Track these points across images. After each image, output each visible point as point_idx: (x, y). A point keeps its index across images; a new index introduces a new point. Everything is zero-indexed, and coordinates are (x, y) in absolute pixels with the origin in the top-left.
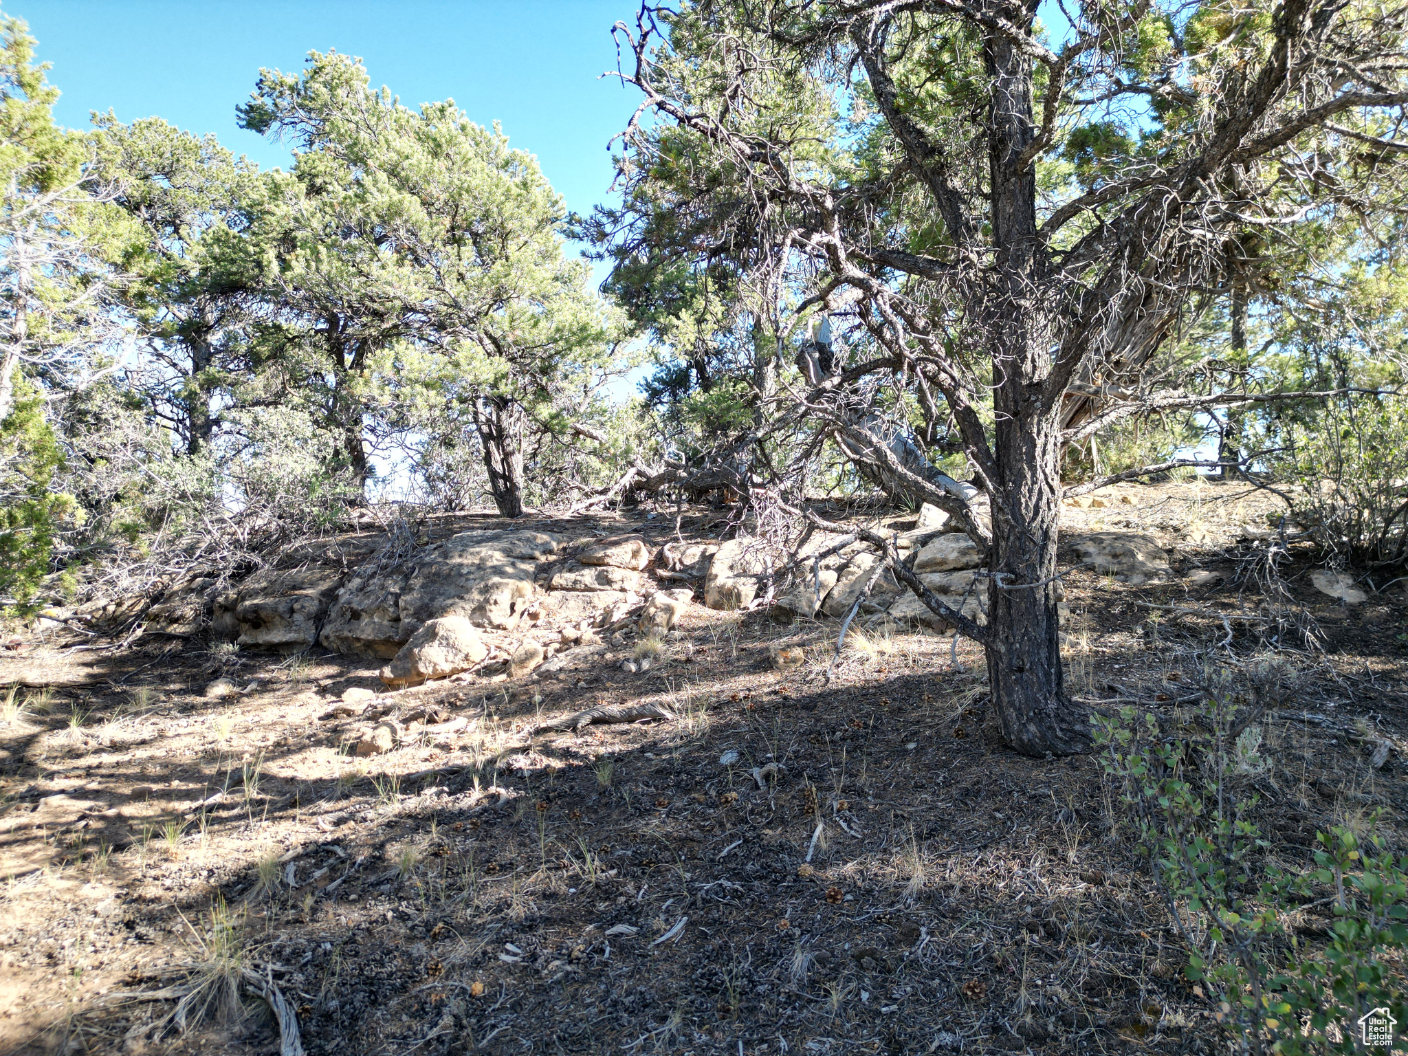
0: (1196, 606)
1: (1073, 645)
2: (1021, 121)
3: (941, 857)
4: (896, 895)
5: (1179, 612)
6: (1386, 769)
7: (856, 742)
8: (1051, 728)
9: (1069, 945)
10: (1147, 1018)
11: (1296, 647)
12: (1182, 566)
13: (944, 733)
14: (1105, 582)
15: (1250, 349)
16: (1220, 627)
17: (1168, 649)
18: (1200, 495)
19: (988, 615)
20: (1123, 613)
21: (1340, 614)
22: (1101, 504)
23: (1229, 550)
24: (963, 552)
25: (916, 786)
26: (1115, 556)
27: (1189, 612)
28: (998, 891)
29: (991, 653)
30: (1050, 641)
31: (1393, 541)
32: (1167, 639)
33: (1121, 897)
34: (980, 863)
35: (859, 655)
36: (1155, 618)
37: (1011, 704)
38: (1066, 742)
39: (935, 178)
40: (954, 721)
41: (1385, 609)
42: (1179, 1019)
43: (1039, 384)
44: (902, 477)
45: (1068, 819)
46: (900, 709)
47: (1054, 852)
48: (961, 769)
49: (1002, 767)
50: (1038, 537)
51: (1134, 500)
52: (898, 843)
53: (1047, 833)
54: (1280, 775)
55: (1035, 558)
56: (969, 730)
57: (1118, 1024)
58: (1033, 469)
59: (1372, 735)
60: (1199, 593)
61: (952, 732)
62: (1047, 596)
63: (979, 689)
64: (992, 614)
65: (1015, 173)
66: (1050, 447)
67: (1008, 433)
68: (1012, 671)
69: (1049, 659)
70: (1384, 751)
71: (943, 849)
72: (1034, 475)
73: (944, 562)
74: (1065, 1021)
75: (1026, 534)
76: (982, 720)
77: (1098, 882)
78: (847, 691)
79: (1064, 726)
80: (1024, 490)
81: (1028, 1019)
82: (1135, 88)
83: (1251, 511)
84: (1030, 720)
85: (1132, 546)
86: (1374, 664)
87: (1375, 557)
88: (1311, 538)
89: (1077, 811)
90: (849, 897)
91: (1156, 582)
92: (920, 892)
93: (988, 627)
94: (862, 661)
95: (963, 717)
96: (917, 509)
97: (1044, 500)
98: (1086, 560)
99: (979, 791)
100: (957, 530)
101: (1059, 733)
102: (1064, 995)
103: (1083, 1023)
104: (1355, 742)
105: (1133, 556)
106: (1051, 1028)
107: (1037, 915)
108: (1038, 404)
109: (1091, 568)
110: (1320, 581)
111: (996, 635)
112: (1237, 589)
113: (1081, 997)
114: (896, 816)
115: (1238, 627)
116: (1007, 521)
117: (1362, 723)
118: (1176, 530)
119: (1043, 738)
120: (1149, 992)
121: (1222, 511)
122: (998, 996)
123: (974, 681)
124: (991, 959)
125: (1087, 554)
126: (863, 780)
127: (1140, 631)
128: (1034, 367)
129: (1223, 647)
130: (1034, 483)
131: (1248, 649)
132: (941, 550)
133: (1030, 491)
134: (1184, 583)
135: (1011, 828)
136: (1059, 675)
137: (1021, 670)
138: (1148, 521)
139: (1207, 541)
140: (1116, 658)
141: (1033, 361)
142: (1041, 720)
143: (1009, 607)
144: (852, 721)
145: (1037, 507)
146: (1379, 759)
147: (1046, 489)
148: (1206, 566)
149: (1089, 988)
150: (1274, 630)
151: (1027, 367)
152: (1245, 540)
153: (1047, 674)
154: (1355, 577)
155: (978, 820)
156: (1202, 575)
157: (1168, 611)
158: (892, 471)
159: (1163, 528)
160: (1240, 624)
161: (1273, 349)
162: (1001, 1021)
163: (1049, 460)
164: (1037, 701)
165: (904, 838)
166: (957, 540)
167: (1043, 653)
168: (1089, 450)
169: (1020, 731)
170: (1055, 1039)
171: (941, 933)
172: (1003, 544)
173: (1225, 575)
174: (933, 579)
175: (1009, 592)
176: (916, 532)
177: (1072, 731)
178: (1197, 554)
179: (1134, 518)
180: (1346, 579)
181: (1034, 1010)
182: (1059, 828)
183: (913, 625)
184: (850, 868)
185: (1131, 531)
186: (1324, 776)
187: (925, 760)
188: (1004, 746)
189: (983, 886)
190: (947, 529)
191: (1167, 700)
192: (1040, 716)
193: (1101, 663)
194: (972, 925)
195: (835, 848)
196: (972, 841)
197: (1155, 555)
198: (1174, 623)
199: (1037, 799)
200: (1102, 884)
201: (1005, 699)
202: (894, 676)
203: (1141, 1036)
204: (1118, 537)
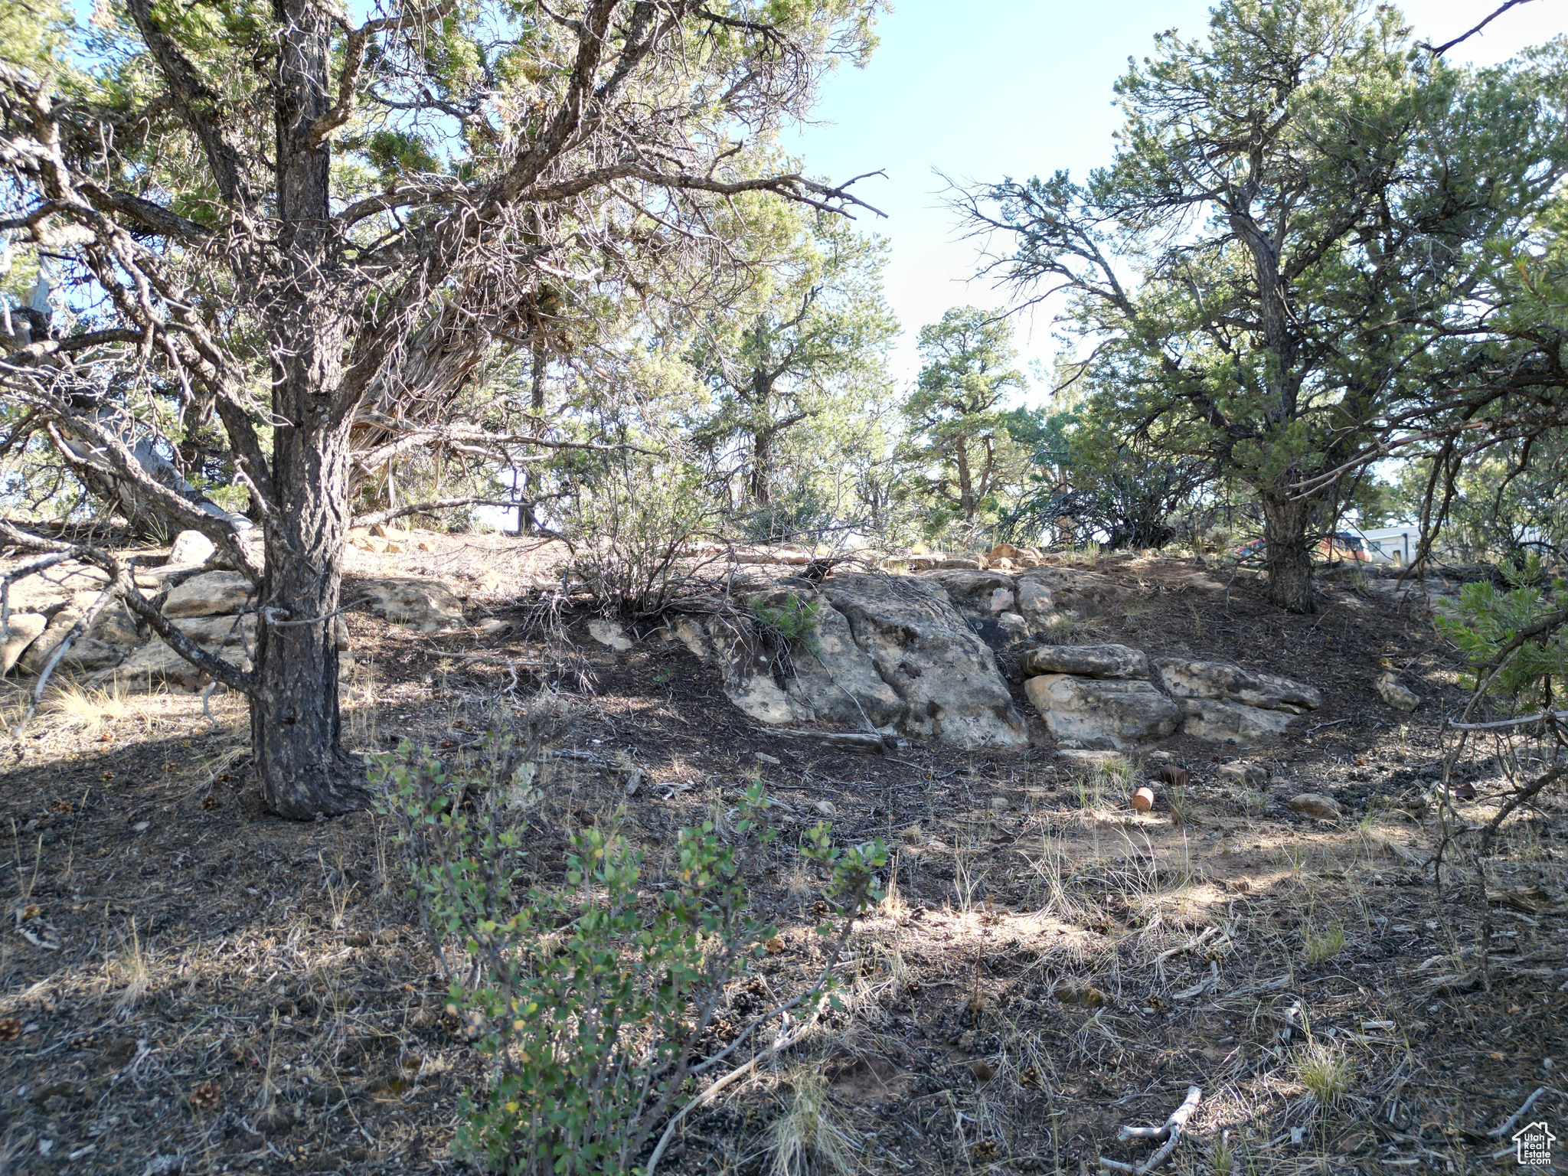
0: (486, 654)
1: (355, 697)
2: (315, 89)
3: (173, 951)
4: (105, 1009)
5: (469, 660)
6: (637, 795)
7: (58, 832)
8: (324, 785)
9: (325, 1017)
10: (405, 1073)
11: (573, 691)
12: (475, 615)
13: (188, 806)
14: (395, 630)
15: (548, 409)
16: (507, 674)
17: (457, 697)
18: (496, 546)
19: (254, 660)
20: (413, 662)
21: (610, 660)
22: (396, 550)
23: (520, 600)
24: (230, 594)
25: (144, 873)
26: (408, 603)
27: (478, 660)
28: (244, 977)
29: (257, 706)
30: (328, 686)
31: (655, 595)
32: (455, 688)
33: (388, 954)
34: (225, 950)
35: (72, 721)
36: (445, 667)
37: (278, 762)
38: (340, 800)
39: (206, 125)
40: (203, 791)
41: (645, 655)
42: (439, 1064)
43: (328, 394)
44: (147, 489)
45: (336, 882)
46: (128, 784)
47: (317, 920)
48: (208, 844)
49: (262, 836)
50: (320, 567)
51: (431, 548)
52: (114, 946)
53: (310, 902)
54: (550, 809)
55: (315, 592)
56: (223, 799)
57: (374, 1088)
58: (317, 491)
59: (629, 765)
60: (491, 641)
61: (200, 803)
62: (326, 636)
63: (238, 751)
64: (260, 659)
65: (306, 146)
66: (337, 467)
67: (288, 447)
68: (280, 723)
69: (325, 708)
70: (637, 778)
71: (175, 943)
72: (317, 497)
73: (203, 605)
74: (316, 1102)
75: (303, 563)
76: (239, 786)
77: (364, 943)
78: (52, 767)
79: (339, 782)
80: (305, 513)
81: (272, 1110)
82: (446, 108)
83: (541, 564)
84: (299, 778)
85: (426, 592)
86: (634, 704)
87: (640, 609)
88: (590, 591)
89: (347, 872)
90: (32, 1027)
91: (448, 630)
92: (141, 998)
93: (254, 674)
94: (76, 730)
95: (216, 785)
96: (171, 541)
97: (328, 527)
98: (376, 606)
99: (230, 867)
100: (223, 567)
101: (333, 790)
102: (315, 1073)
103: (336, 1096)
104: (614, 773)
105: (427, 603)
106: (298, 1113)
107: (291, 994)
108: (325, 417)
109: (381, 615)
110: (595, 629)
111: (263, 681)
112: (523, 638)
113: (335, 1070)
114: (113, 913)
115: (523, 673)
116: (282, 548)
117: (622, 756)
118: (471, 579)
119: (314, 797)
120: (410, 1045)
121: (515, 562)
122: (234, 1095)
123: (234, 742)
124: (230, 1056)
125: (377, 600)
126: (66, 875)
127: (429, 680)
128: (322, 374)
129: (508, 694)
130: (317, 506)
131: (531, 694)
132: (200, 591)
133: (312, 515)
134: (476, 631)
135: (267, 903)
136: (337, 726)
137: (291, 721)
138: (444, 569)
139: (500, 591)
140: (401, 708)
141: (321, 367)
142: (313, 777)
143: (280, 649)
144: (56, 804)
145: (319, 535)
146: (632, 787)
147: (330, 514)
148: (498, 615)
149: (346, 1059)
150: (554, 676)
151: (314, 373)
152: (535, 593)
153: (323, 725)
154: (624, 626)
155: (227, 900)
156: (493, 624)
157: (458, 660)
158: (133, 481)
159: (459, 576)
160: (525, 671)
161: (568, 412)
162: (236, 1123)
163: (335, 482)
164: (309, 756)
165: (122, 938)
166: (223, 579)
167: (319, 702)
168: (386, 491)
169: (286, 793)
170: (302, 1123)
171: (166, 1042)
172: (277, 575)
173: (514, 625)
174: (190, 625)
175: (282, 629)
176: (167, 569)
177: (348, 786)
178: (490, 603)
179: (430, 566)
180: (616, 629)
181: (278, 1099)
182: (325, 893)
183: (156, 681)
184: (37, 990)
185: (425, 578)
186: (587, 805)
187: (160, 840)
188: (267, 812)
189: (226, 975)
190: (211, 566)
191: (451, 746)
192: (311, 773)
193: (385, 714)
194: (208, 1024)
195: (14, 969)
196: (217, 926)
197: (448, 603)
198: (463, 671)
199: (301, 866)
200: (368, 944)
201: (270, 757)
202: (122, 744)
203: (398, 1093)
204: (411, 583)
